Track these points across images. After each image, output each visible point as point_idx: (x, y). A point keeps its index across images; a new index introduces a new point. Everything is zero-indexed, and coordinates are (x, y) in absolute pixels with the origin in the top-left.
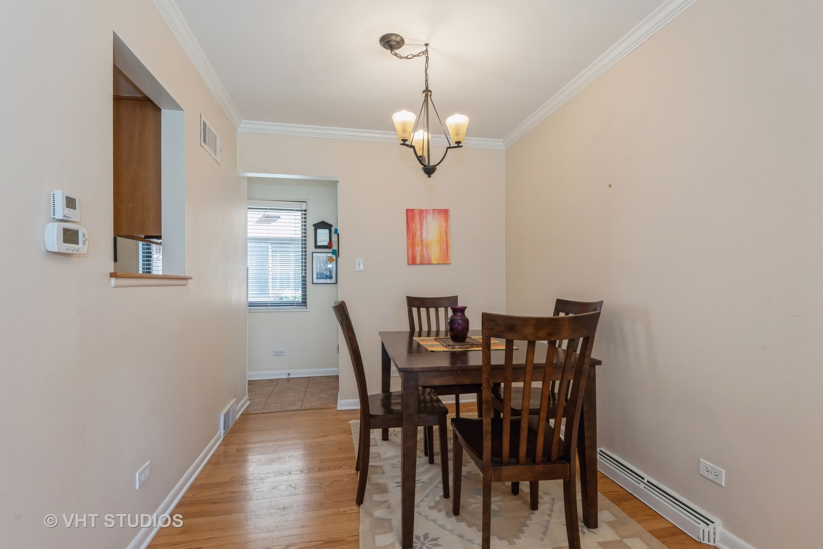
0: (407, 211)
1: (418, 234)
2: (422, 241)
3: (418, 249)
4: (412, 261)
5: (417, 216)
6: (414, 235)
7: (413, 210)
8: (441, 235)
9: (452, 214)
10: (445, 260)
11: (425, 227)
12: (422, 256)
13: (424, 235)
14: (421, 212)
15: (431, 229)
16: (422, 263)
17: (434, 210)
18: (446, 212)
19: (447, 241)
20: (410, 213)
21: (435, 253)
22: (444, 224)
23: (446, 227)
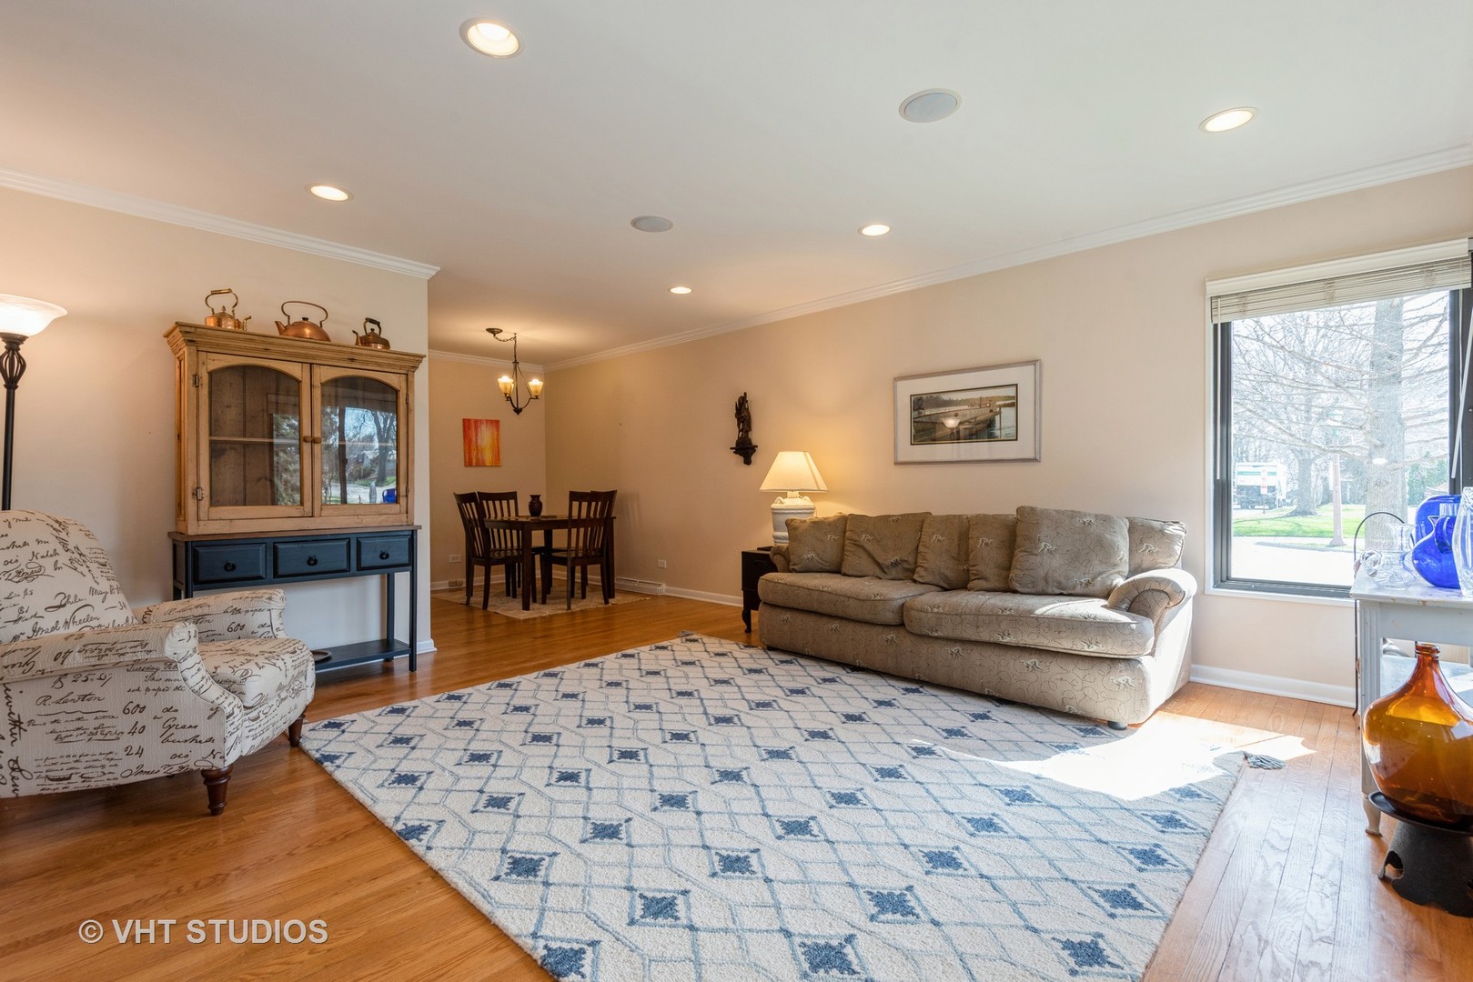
0: (464, 420)
1: (474, 440)
2: (477, 447)
3: (474, 453)
4: (469, 463)
5: (473, 425)
6: (470, 441)
7: (469, 420)
8: (493, 443)
9: (501, 424)
10: (497, 462)
11: (479, 435)
12: (477, 459)
13: (479, 441)
14: (476, 422)
15: (485, 437)
16: (477, 465)
17: (487, 421)
18: (497, 422)
19: (498, 447)
20: (466, 423)
21: (488, 457)
22: (496, 433)
23: (498, 434)
